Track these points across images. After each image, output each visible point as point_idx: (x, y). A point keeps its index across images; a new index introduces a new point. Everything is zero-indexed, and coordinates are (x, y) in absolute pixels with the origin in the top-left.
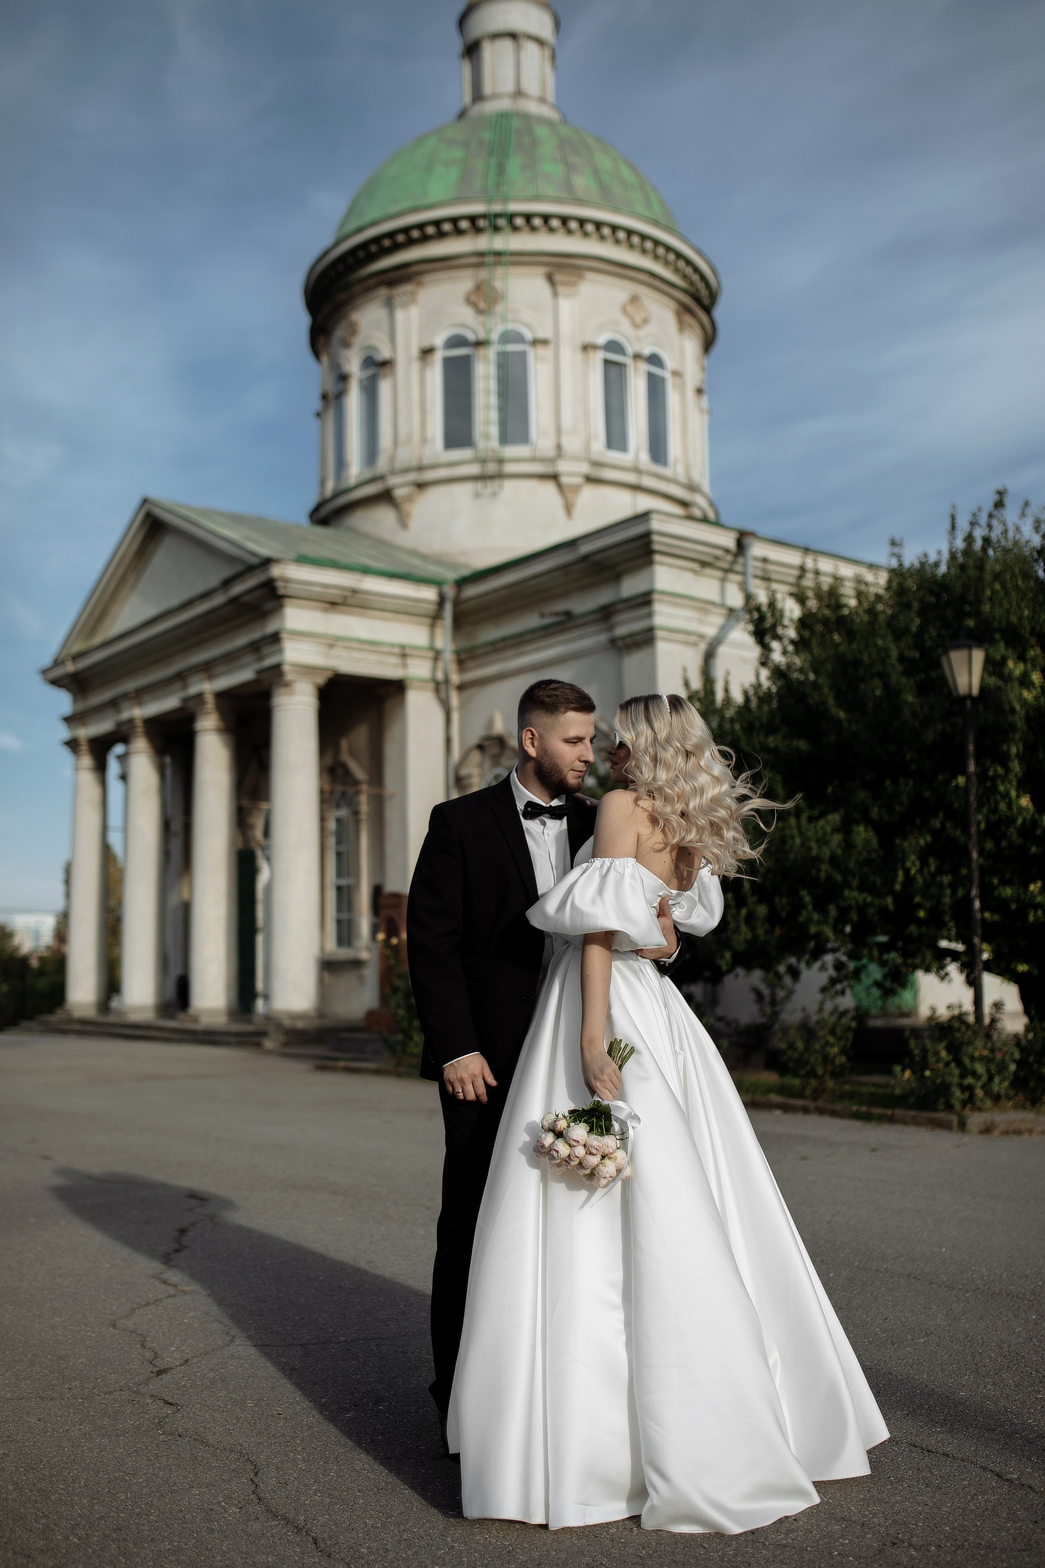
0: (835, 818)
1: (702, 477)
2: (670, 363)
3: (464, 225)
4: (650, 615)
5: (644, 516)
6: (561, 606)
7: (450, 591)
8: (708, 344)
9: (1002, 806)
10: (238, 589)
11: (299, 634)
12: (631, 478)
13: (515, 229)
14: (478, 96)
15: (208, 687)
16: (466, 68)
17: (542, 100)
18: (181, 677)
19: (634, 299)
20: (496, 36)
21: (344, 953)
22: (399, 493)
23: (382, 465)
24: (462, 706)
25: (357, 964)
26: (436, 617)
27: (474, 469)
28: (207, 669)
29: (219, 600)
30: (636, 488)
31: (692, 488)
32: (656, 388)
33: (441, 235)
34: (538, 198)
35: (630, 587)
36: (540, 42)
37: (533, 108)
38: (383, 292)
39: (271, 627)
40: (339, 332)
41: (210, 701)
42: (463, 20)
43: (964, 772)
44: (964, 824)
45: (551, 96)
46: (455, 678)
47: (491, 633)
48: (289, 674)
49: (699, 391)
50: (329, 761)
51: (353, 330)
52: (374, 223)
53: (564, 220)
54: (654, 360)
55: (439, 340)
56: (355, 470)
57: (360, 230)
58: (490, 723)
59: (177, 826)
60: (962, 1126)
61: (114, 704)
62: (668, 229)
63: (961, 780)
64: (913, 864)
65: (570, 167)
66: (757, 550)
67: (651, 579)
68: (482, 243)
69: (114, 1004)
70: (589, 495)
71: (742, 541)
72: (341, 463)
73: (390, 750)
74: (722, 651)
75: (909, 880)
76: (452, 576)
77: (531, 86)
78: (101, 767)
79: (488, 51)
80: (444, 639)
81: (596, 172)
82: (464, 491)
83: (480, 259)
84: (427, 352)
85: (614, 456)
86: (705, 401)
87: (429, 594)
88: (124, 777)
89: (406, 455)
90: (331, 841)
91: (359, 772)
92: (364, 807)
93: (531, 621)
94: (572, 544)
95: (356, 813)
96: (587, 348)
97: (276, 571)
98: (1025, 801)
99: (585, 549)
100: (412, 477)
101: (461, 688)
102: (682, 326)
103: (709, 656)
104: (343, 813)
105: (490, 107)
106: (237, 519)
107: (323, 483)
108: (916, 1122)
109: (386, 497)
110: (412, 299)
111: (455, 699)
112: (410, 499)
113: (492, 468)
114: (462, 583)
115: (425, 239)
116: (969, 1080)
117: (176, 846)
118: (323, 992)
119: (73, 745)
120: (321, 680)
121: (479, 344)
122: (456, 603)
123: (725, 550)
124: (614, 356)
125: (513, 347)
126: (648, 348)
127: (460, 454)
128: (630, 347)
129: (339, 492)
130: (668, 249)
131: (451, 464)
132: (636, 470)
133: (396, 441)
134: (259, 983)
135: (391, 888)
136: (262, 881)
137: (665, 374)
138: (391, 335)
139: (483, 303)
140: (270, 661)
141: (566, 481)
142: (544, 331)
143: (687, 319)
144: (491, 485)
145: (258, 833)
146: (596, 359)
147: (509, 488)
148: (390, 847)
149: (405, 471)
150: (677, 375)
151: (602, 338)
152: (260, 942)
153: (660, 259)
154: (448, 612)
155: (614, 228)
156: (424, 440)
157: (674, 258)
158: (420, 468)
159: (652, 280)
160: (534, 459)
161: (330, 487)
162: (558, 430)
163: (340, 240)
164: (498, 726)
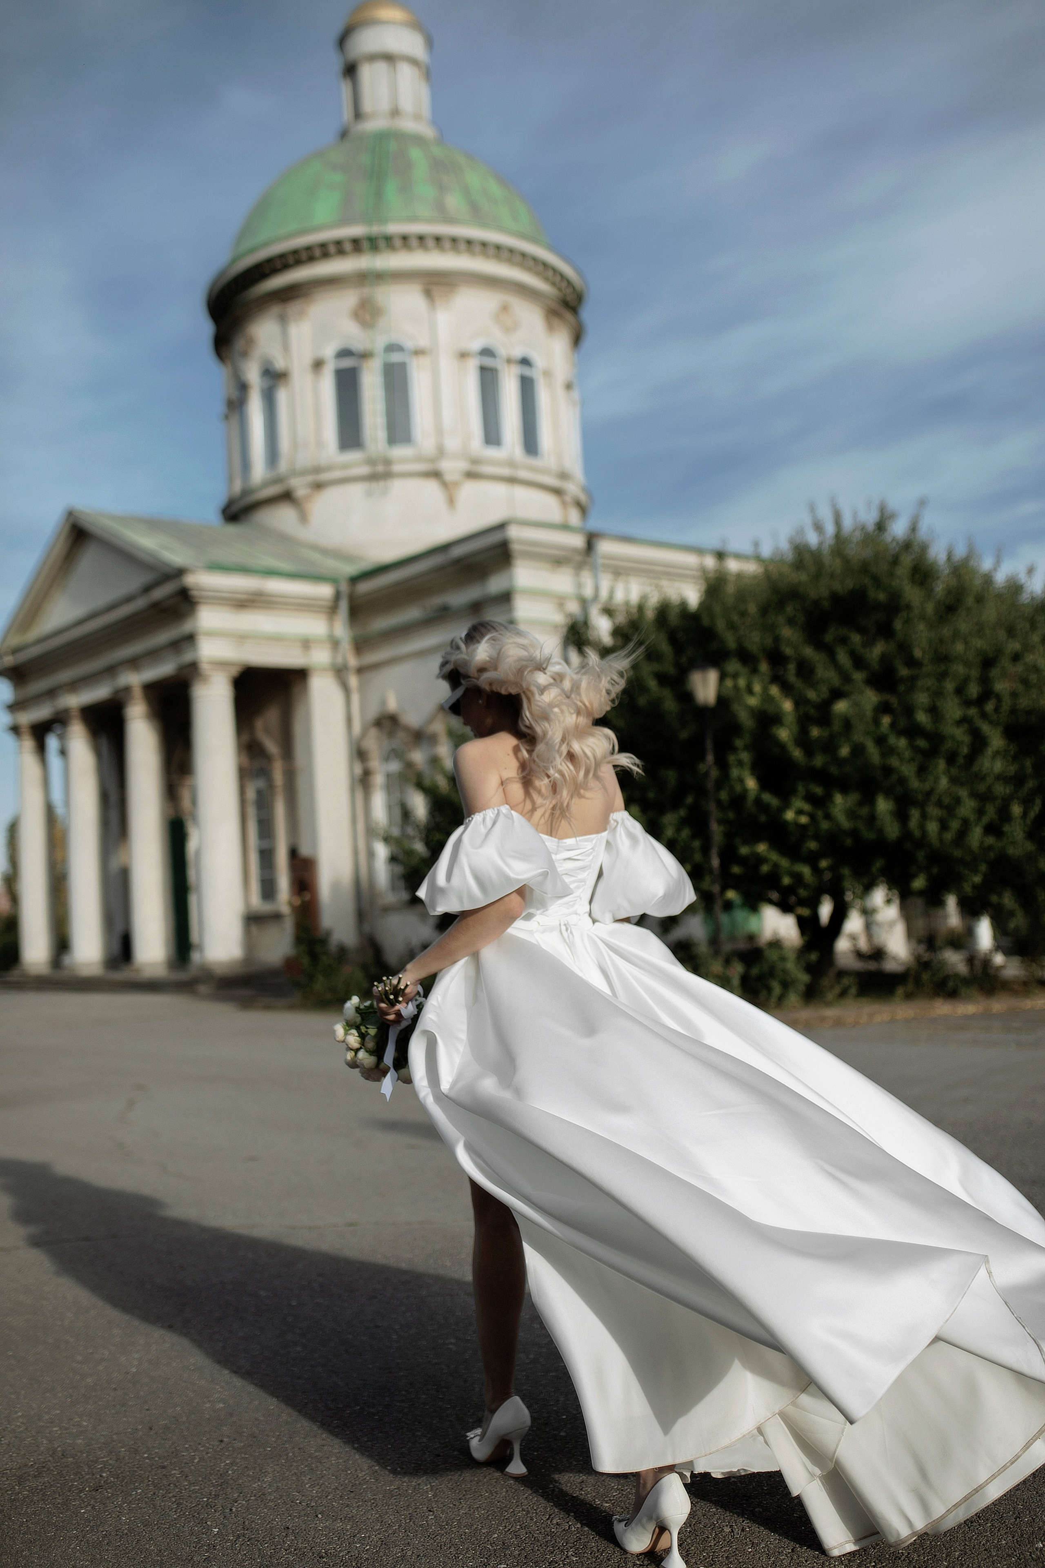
1: (574, 467)
2: (539, 361)
3: (348, 246)
4: (510, 610)
5: (500, 527)
6: (438, 600)
7: (344, 588)
8: (577, 339)
10: (159, 594)
11: (212, 634)
12: (505, 471)
13: (394, 249)
14: (358, 115)
15: (134, 679)
16: (345, 89)
17: (417, 117)
18: (111, 670)
19: (505, 308)
20: (373, 58)
21: (267, 908)
22: (301, 492)
23: (283, 466)
24: (362, 688)
25: (276, 917)
26: (332, 610)
27: (364, 470)
28: (134, 663)
29: (140, 603)
30: (511, 480)
31: (564, 476)
32: (527, 386)
34: (414, 219)
35: (495, 585)
36: (413, 61)
37: (408, 125)
38: (275, 310)
39: (187, 627)
40: (239, 344)
41: (138, 693)
42: (343, 40)
45: (426, 111)
46: (353, 661)
47: (381, 623)
48: (205, 667)
49: (569, 387)
50: (245, 737)
51: (250, 342)
53: (438, 239)
54: (525, 362)
55: (329, 351)
56: (259, 471)
57: (252, 250)
58: (383, 702)
59: (113, 797)
61: (51, 693)
62: (536, 242)
65: (442, 188)
66: (605, 547)
67: (511, 578)
68: (364, 262)
69: (67, 960)
70: (469, 491)
71: (592, 541)
72: (246, 465)
73: (298, 729)
76: (346, 572)
77: (407, 103)
78: (41, 748)
79: (367, 73)
80: (341, 629)
81: (466, 191)
82: (356, 490)
83: (363, 278)
84: (318, 365)
85: (492, 452)
87: (325, 591)
88: (63, 752)
89: (305, 458)
90: (252, 812)
91: (272, 747)
92: (278, 777)
93: (412, 613)
95: (271, 786)
96: (463, 355)
97: (190, 580)
99: (457, 552)
100: (310, 478)
101: (360, 671)
102: (550, 328)
104: (261, 783)
105: (371, 126)
106: (153, 524)
107: (230, 480)
109: (287, 497)
111: (353, 681)
112: (308, 497)
113: (380, 468)
114: (354, 580)
115: (311, 259)
117: (114, 815)
119: (15, 730)
120: (235, 671)
121: (365, 355)
122: (352, 598)
123: (575, 550)
124: (488, 362)
125: (396, 357)
126: (518, 352)
127: (353, 456)
128: (503, 351)
129: (245, 492)
130: (535, 260)
131: (345, 466)
132: (511, 463)
133: (295, 445)
134: (194, 937)
135: (305, 851)
136: (192, 845)
137: (535, 374)
138: (286, 346)
139: (368, 317)
140: (187, 657)
141: (449, 477)
142: (423, 342)
143: (556, 321)
144: (382, 484)
145: (186, 803)
146: (472, 366)
147: (398, 486)
148: (302, 813)
149: (304, 473)
150: (547, 374)
151: (476, 345)
152: (193, 899)
153: (528, 269)
154: (344, 605)
155: (484, 244)
156: (320, 444)
157: (541, 268)
158: (317, 470)
159: (521, 289)
160: (419, 459)
161: (238, 487)
162: (439, 431)
163: (235, 260)
164: (392, 705)
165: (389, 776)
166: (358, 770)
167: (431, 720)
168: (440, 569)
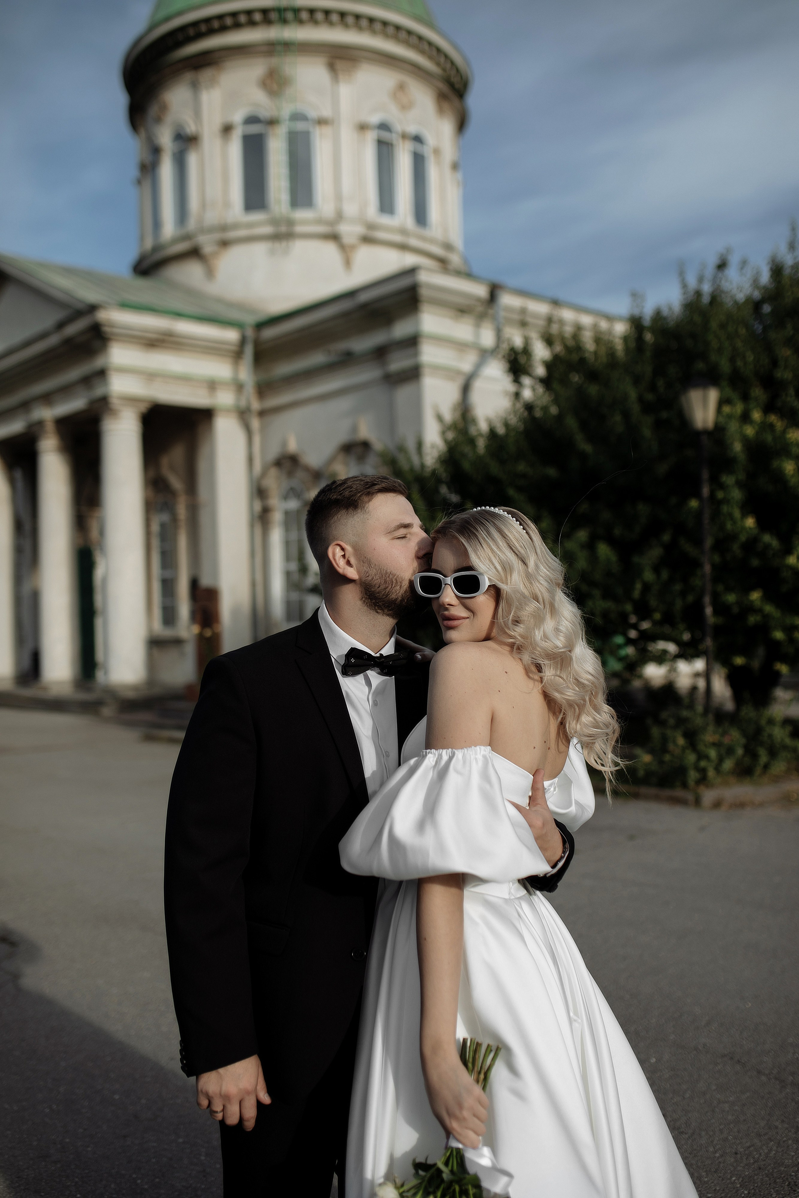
0: (582, 535)
1: (457, 239)
2: (431, 140)
3: (258, 17)
4: (416, 354)
5: (412, 271)
6: (342, 346)
7: (250, 333)
8: (462, 124)
9: (729, 526)
10: (71, 330)
11: (123, 370)
12: (397, 238)
13: (301, 22)
15: (47, 414)
18: (25, 406)
19: (401, 87)
21: (168, 633)
22: (208, 249)
23: (192, 224)
24: (263, 429)
25: (177, 642)
26: (237, 355)
27: (267, 230)
28: (47, 398)
29: (54, 340)
30: (403, 247)
31: (448, 247)
32: (419, 162)
33: (237, 26)
35: (401, 330)
38: (188, 76)
39: (98, 363)
40: (153, 110)
41: (50, 427)
43: (697, 494)
44: (698, 542)
46: (256, 405)
47: (286, 368)
48: (115, 402)
49: (455, 166)
50: (152, 472)
51: (164, 108)
52: (180, 13)
53: (342, 15)
54: (418, 139)
55: (238, 117)
56: (169, 229)
57: (168, 19)
58: (284, 444)
60: (698, 802)
62: (430, 25)
63: (694, 503)
64: (649, 576)
66: (507, 300)
67: (418, 323)
68: (273, 33)
70: (364, 253)
71: (494, 291)
72: (157, 224)
73: (202, 466)
74: (478, 385)
75: (646, 588)
76: (250, 320)
80: (246, 373)
82: (260, 249)
83: (272, 48)
84: (227, 130)
85: (385, 220)
86: (459, 175)
87: (232, 335)
89: (212, 217)
90: (156, 543)
91: (176, 483)
92: (182, 511)
93: (317, 358)
94: (351, 294)
95: (175, 519)
96: (363, 127)
97: (103, 316)
98: (750, 522)
99: (363, 297)
100: (218, 236)
101: (262, 414)
102: (441, 111)
103: (466, 389)
104: (165, 517)
106: (69, 271)
107: (142, 238)
108: (657, 798)
109: (195, 253)
110: (213, 82)
111: (255, 423)
112: (214, 254)
113: (283, 229)
114: (260, 326)
115: (223, 29)
116: (703, 764)
118: (151, 664)
120: (143, 407)
121: (272, 122)
122: (257, 344)
123: (479, 299)
124: (385, 135)
125: (300, 126)
126: (412, 129)
127: (257, 217)
128: (398, 127)
129: (156, 248)
130: (430, 44)
131: (250, 225)
132: (403, 231)
133: (203, 205)
134: (100, 655)
135: (205, 581)
136: (99, 573)
137: (427, 151)
138: (197, 113)
139: (275, 87)
140: (99, 392)
141: (347, 240)
142: (326, 112)
143: (446, 105)
144: (284, 244)
145: (94, 534)
146: (371, 137)
147: (299, 247)
148: (205, 546)
149: (211, 230)
150: (437, 152)
151: (375, 119)
152: (99, 622)
153: (422, 52)
154: (249, 351)
155: (385, 23)
156: (227, 204)
157: (434, 53)
158: (224, 228)
159: (416, 70)
160: (319, 221)
161: (149, 244)
162: (339, 197)
163: (152, 28)
164: (293, 446)
165: (287, 513)
166: (258, 506)
167: (332, 460)
168: (345, 315)
